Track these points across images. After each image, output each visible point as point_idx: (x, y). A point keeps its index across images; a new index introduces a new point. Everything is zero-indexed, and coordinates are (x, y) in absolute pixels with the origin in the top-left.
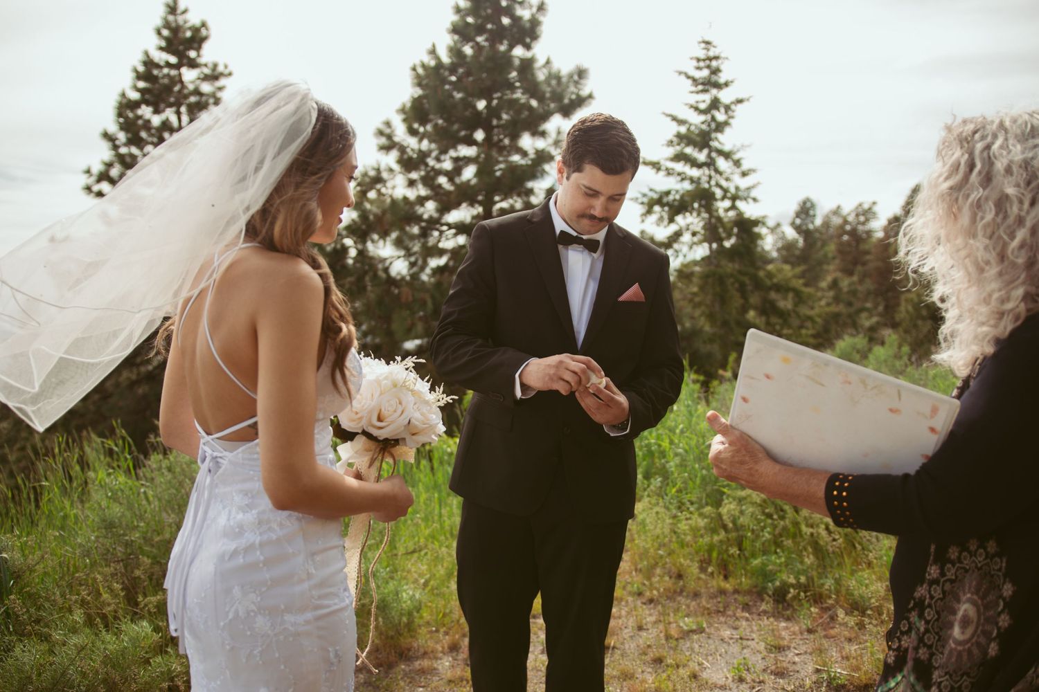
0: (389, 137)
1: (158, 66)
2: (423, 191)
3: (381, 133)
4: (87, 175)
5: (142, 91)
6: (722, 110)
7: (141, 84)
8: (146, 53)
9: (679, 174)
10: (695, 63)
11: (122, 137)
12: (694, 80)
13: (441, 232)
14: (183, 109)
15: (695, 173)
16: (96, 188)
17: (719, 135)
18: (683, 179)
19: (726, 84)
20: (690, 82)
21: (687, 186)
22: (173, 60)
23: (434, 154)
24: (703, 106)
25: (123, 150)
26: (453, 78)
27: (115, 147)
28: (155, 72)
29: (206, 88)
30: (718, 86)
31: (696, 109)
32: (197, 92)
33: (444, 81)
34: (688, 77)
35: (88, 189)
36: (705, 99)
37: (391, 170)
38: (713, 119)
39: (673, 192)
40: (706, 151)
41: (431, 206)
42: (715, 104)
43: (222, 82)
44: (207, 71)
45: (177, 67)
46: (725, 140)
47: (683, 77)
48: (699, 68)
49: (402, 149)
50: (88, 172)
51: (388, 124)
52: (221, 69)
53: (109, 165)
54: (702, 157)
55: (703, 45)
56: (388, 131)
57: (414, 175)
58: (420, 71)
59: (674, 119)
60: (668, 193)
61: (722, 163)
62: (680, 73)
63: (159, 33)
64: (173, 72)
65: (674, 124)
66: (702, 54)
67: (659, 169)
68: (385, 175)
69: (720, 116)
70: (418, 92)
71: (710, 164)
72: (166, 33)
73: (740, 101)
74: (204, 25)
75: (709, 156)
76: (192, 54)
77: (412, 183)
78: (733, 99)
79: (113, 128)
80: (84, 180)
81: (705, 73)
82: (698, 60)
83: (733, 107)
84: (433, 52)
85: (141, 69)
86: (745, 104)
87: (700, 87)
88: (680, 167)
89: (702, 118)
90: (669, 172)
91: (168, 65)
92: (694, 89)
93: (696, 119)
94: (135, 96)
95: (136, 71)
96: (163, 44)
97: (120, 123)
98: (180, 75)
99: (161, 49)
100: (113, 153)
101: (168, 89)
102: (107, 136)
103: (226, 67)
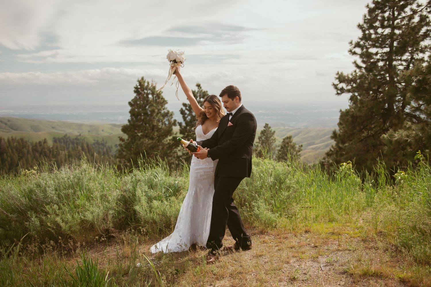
4: (351, 44)
5: (377, 3)
11: (365, 26)
14: (396, 9)
16: (353, 51)
25: (367, 32)
27: (364, 31)
35: (351, 51)
50: (351, 43)
53: (361, 39)
79: (361, 22)
80: (349, 47)
94: (372, 6)
97: (365, 20)
100: (363, 33)
102: (360, 27)
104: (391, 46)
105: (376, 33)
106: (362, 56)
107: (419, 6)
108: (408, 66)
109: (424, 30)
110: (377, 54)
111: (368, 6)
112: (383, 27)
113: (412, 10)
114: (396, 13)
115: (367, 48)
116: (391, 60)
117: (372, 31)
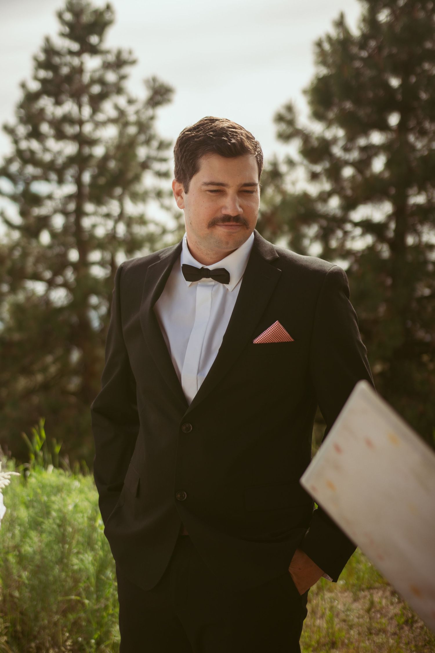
0: (291, 123)
1: (58, 53)
2: (327, 186)
3: (280, 118)
5: (44, 82)
7: (43, 74)
8: (47, 40)
11: (22, 130)
13: (346, 233)
14: (85, 99)
22: (75, 46)
23: (341, 143)
25: (24, 145)
26: (364, 54)
27: (16, 142)
28: (57, 60)
29: (111, 77)
32: (101, 81)
33: (353, 58)
37: (291, 163)
41: (334, 203)
43: (126, 70)
44: (111, 58)
45: (78, 54)
49: (306, 137)
51: (290, 108)
52: (125, 56)
53: (9, 161)
56: (288, 117)
57: (318, 168)
58: (327, 47)
63: (60, 16)
64: (76, 61)
68: (283, 168)
70: (324, 71)
72: (68, 17)
74: (108, 7)
76: (94, 39)
77: (314, 177)
79: (12, 120)
84: (340, 23)
85: (42, 57)
91: (71, 53)
94: (34, 86)
95: (35, 59)
96: (67, 30)
98: (82, 63)
99: (63, 35)
100: (14, 147)
101: (69, 79)
102: (9, 130)
103: (130, 52)
104: (78, 181)
105: (46, 150)
106: (14, 198)
107: (131, 102)
108: (114, 228)
109: (142, 152)
110: (50, 197)
111: (23, 86)
112: (60, 136)
113: (116, 107)
114: (87, 111)
115: (27, 184)
116: (80, 213)
117: (35, 145)
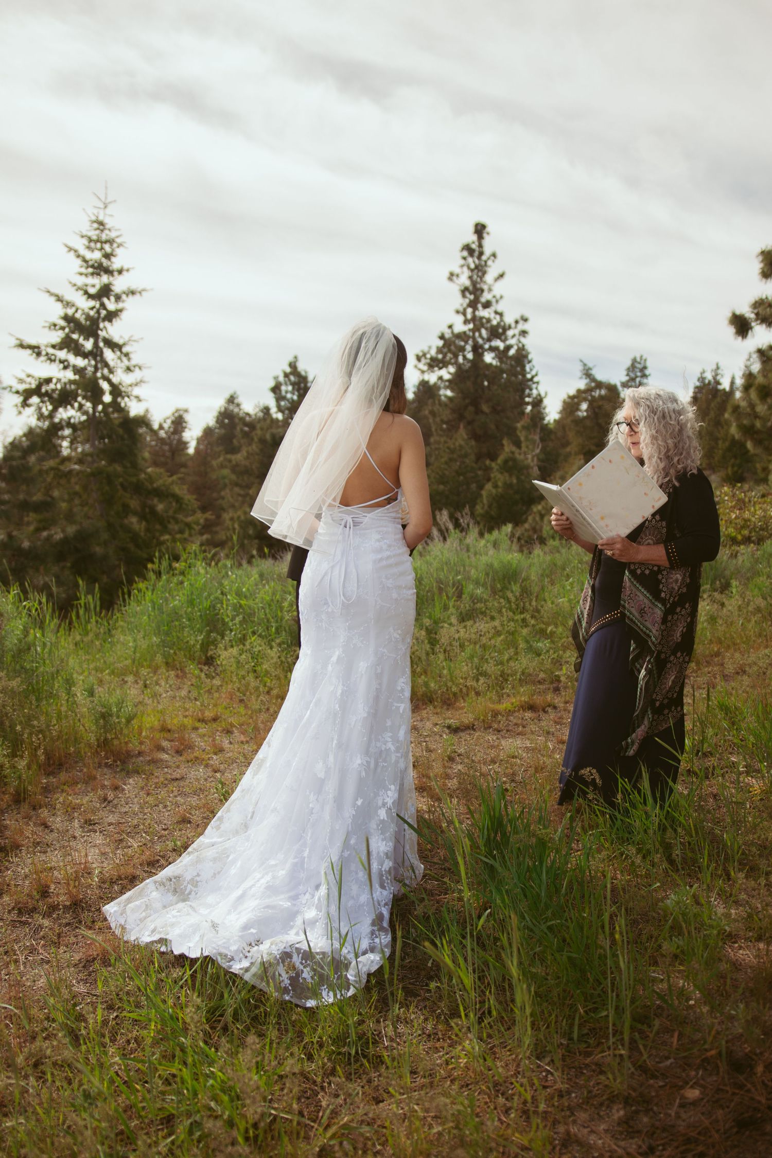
6: (112, 298)
9: (61, 362)
10: (85, 241)
12: (85, 261)
15: (80, 362)
17: (107, 324)
18: (65, 368)
19: (120, 272)
20: (79, 262)
21: (70, 375)
24: (92, 291)
30: (108, 271)
31: (86, 293)
34: (78, 256)
36: (95, 284)
38: (103, 306)
39: (54, 381)
40: (92, 340)
42: (105, 291)
46: (113, 331)
47: (72, 253)
48: (89, 248)
54: (88, 345)
55: (96, 225)
59: (59, 299)
60: (48, 381)
61: (109, 354)
62: (70, 249)
65: (59, 304)
66: (94, 234)
67: (39, 354)
69: (111, 305)
71: (96, 354)
73: (133, 293)
75: (96, 344)
78: (125, 288)
81: (97, 255)
82: (90, 240)
83: (124, 297)
86: (137, 296)
87: (90, 270)
88: (62, 354)
89: (92, 303)
90: (51, 359)
92: (83, 270)
93: (85, 305)
